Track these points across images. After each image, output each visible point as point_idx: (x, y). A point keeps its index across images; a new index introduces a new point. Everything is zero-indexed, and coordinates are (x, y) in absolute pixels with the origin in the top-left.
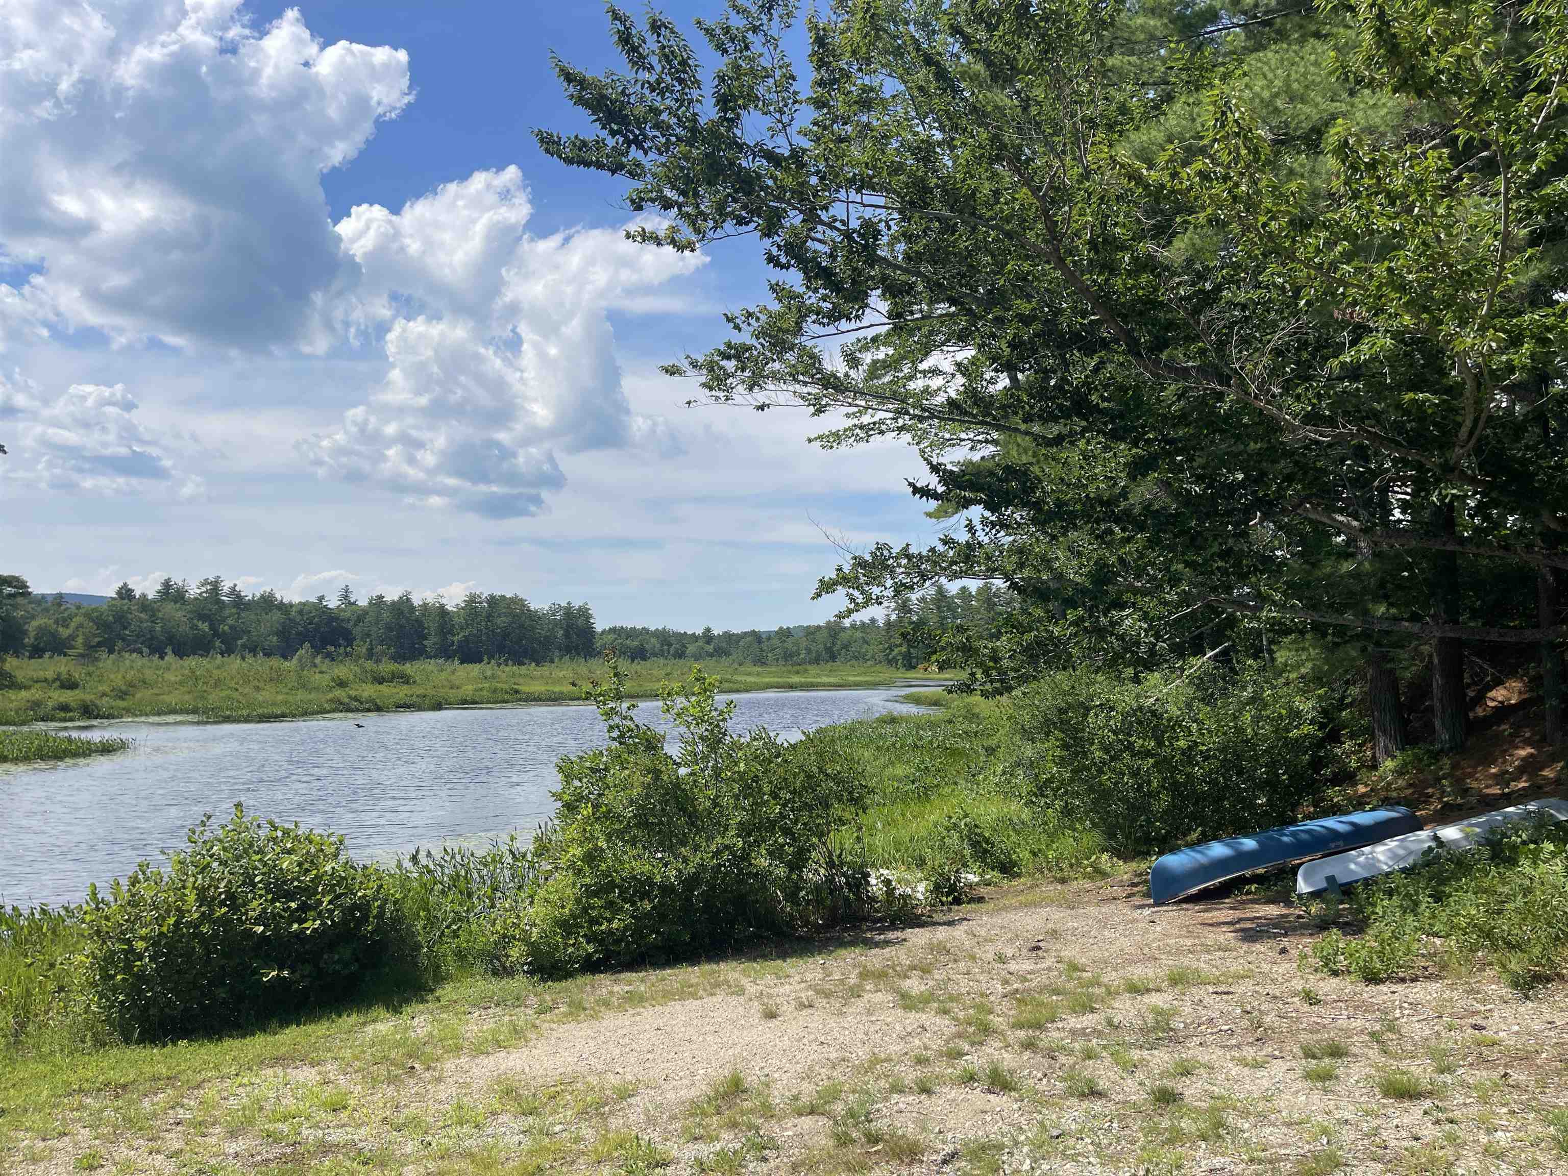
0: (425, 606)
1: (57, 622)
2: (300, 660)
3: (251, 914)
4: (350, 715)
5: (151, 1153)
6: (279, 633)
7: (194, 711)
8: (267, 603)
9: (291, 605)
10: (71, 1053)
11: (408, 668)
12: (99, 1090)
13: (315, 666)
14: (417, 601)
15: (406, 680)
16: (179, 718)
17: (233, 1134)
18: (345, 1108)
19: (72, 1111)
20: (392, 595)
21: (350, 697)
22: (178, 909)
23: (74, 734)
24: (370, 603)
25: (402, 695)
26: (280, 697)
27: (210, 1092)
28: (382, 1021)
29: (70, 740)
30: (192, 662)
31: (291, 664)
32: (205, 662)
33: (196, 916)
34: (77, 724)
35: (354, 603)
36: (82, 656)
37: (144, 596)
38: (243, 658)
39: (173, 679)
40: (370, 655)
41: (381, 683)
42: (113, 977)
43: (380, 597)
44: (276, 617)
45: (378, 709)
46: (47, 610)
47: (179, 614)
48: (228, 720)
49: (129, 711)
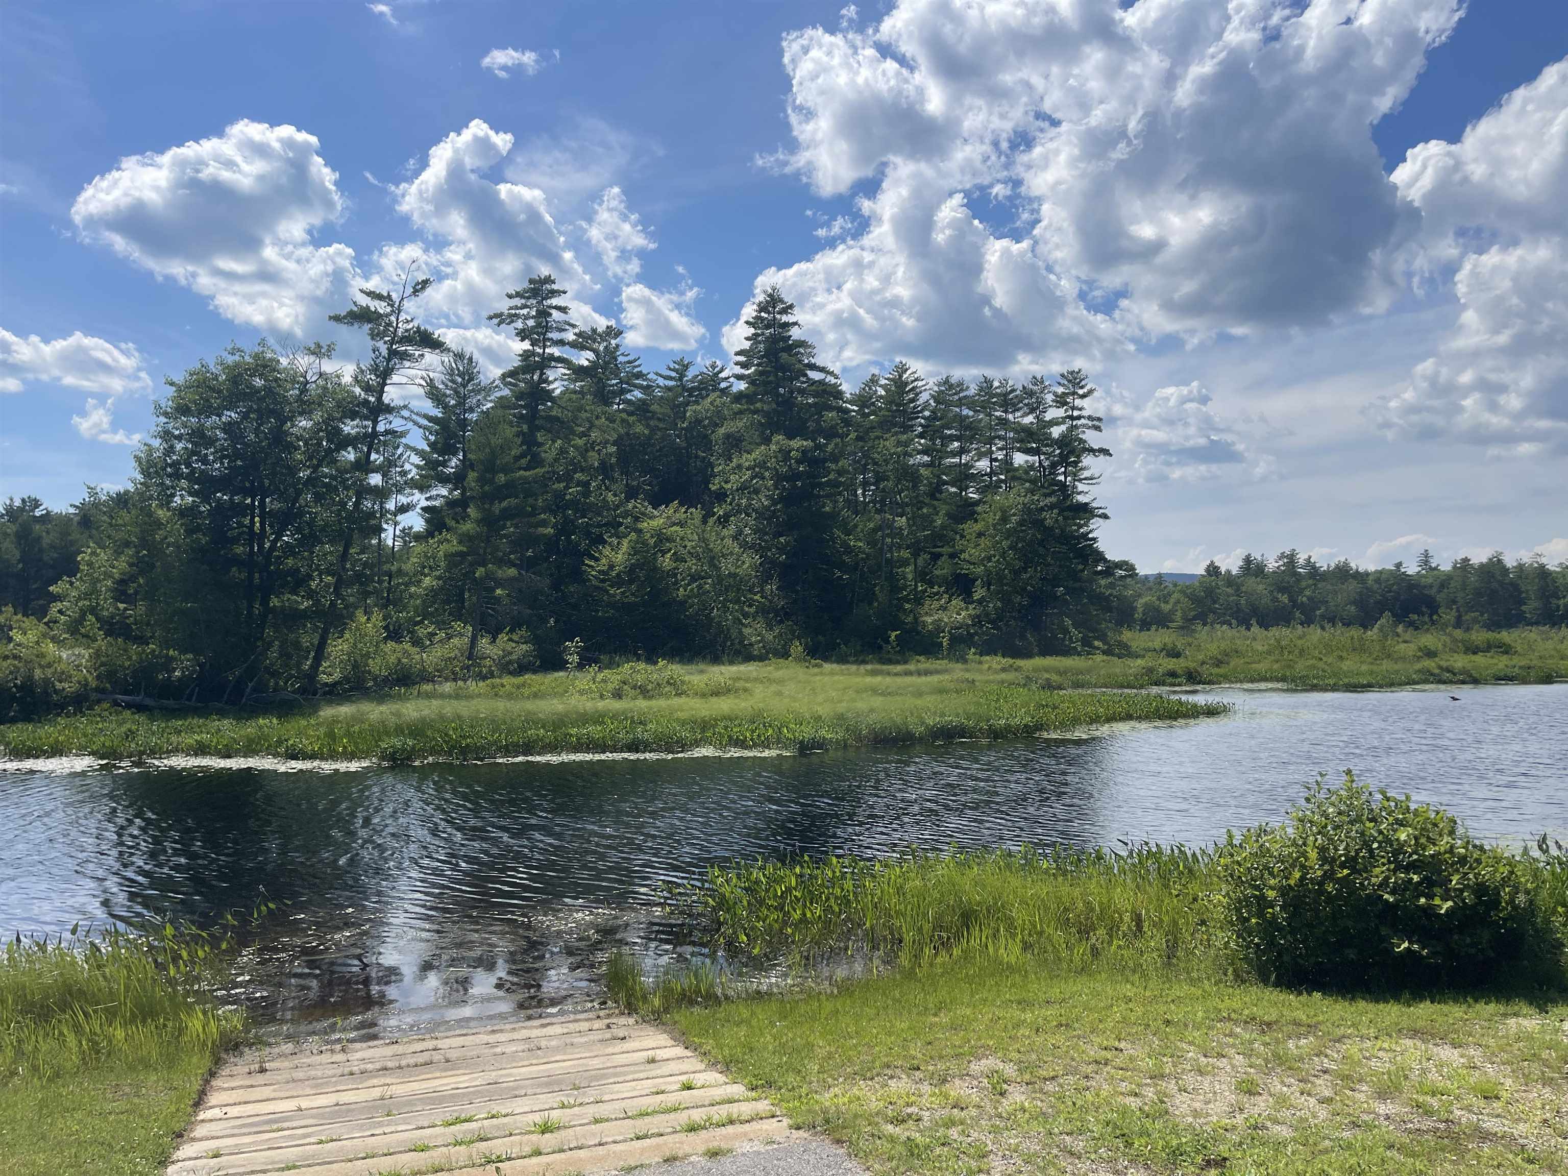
0: (1520, 567)
1: (1159, 599)
2: (1381, 630)
3: (1374, 880)
4: (1442, 687)
5: (1302, 1094)
6: (1354, 603)
7: (1283, 679)
8: (1343, 573)
9: (1367, 574)
10: (1216, 984)
11: (1505, 636)
12: (1246, 1022)
13: (1398, 636)
14: (1510, 562)
15: (1506, 649)
16: (1270, 685)
17: (1382, 1095)
18: (1497, 1098)
19: (1226, 1036)
20: (1479, 556)
21: (1440, 667)
22: (1303, 866)
23: (1184, 698)
24: (1455, 567)
25: (1501, 666)
26: (1364, 668)
27: (1352, 1048)
28: (1525, 1016)
29: (1180, 702)
30: (1275, 632)
31: (1372, 634)
32: (1286, 632)
33: (1319, 873)
34: (1184, 688)
35: (1436, 569)
36: (1182, 628)
37: (1228, 572)
38: (1323, 628)
39: (1260, 648)
40: (1458, 624)
41: (1475, 653)
42: (1247, 920)
43: (1466, 560)
44: (1353, 586)
45: (1475, 681)
46: (1150, 589)
47: (1261, 587)
48: (1314, 688)
49: (1226, 678)
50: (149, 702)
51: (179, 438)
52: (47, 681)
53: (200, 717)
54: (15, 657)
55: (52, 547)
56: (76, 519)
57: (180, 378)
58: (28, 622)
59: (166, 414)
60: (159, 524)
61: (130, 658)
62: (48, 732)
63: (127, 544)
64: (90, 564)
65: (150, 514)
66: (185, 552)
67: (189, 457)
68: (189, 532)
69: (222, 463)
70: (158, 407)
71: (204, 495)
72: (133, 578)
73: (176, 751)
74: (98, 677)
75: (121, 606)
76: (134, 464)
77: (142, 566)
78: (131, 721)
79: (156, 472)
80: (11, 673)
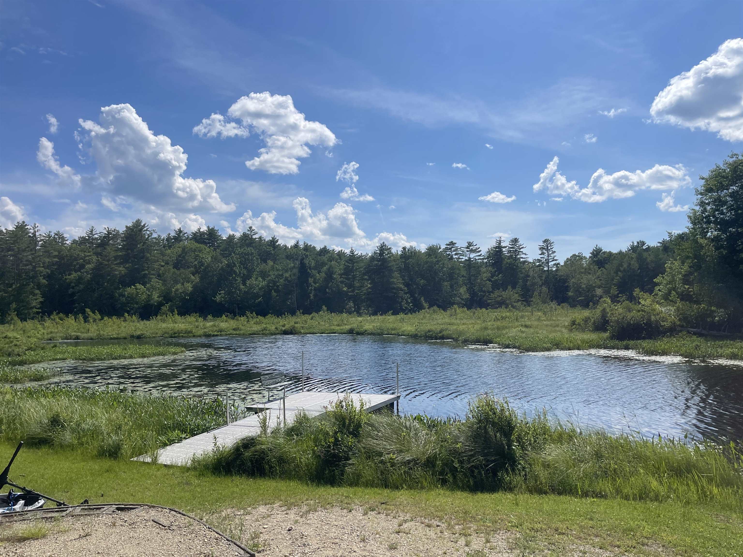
50: (704, 332)
51: (708, 204)
52: (657, 321)
53: (731, 340)
54: (643, 311)
55: (652, 261)
56: (661, 248)
57: (706, 175)
58: (646, 295)
59: (701, 194)
60: (702, 247)
61: (693, 311)
62: (660, 344)
63: (688, 257)
64: (671, 268)
65: (697, 242)
66: (715, 259)
67: (714, 212)
68: (717, 248)
69: (731, 213)
70: (697, 191)
71: (723, 230)
72: (691, 273)
73: (721, 356)
74: (679, 320)
75: (687, 287)
76: (687, 219)
77: (696, 267)
78: (697, 341)
79: (699, 222)
80: (641, 318)
